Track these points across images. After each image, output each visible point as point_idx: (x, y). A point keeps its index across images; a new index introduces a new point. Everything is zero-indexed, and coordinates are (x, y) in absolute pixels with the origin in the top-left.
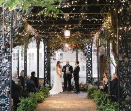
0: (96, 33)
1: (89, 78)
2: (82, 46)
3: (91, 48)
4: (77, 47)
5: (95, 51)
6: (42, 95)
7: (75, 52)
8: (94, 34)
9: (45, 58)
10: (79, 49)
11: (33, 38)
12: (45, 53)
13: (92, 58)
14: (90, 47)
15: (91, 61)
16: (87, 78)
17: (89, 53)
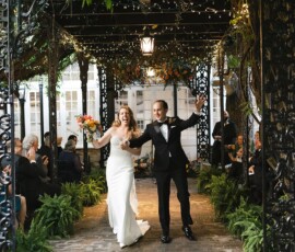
0: (216, 43)
1: (203, 146)
2: (185, 72)
3: (208, 79)
4: (175, 77)
5: (215, 84)
6: (94, 188)
7: (170, 88)
8: (212, 44)
9: (101, 103)
10: (178, 80)
11: (72, 57)
12: (101, 90)
13: (208, 101)
14: (205, 74)
15: (208, 107)
16: (198, 146)
17: (202, 89)
